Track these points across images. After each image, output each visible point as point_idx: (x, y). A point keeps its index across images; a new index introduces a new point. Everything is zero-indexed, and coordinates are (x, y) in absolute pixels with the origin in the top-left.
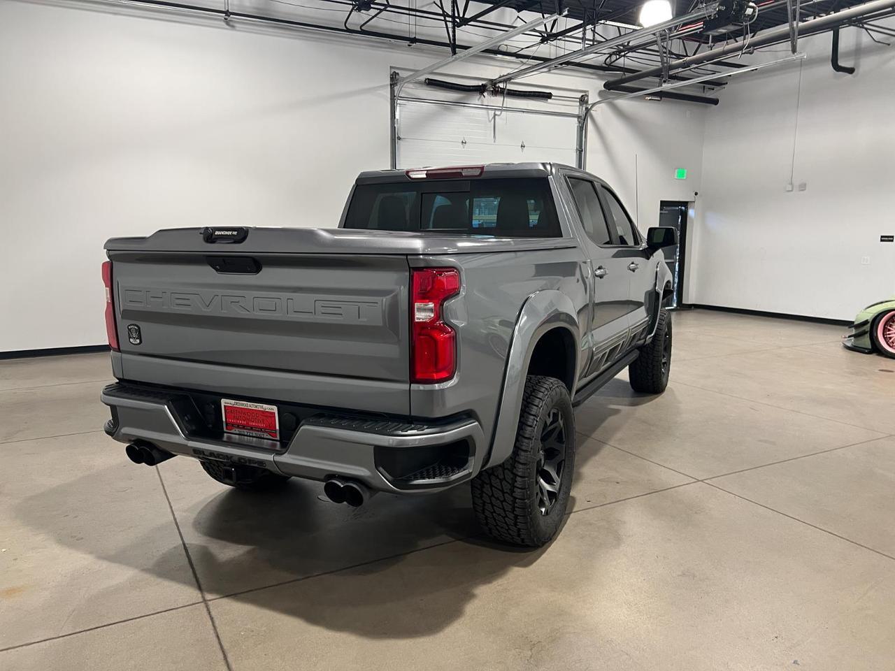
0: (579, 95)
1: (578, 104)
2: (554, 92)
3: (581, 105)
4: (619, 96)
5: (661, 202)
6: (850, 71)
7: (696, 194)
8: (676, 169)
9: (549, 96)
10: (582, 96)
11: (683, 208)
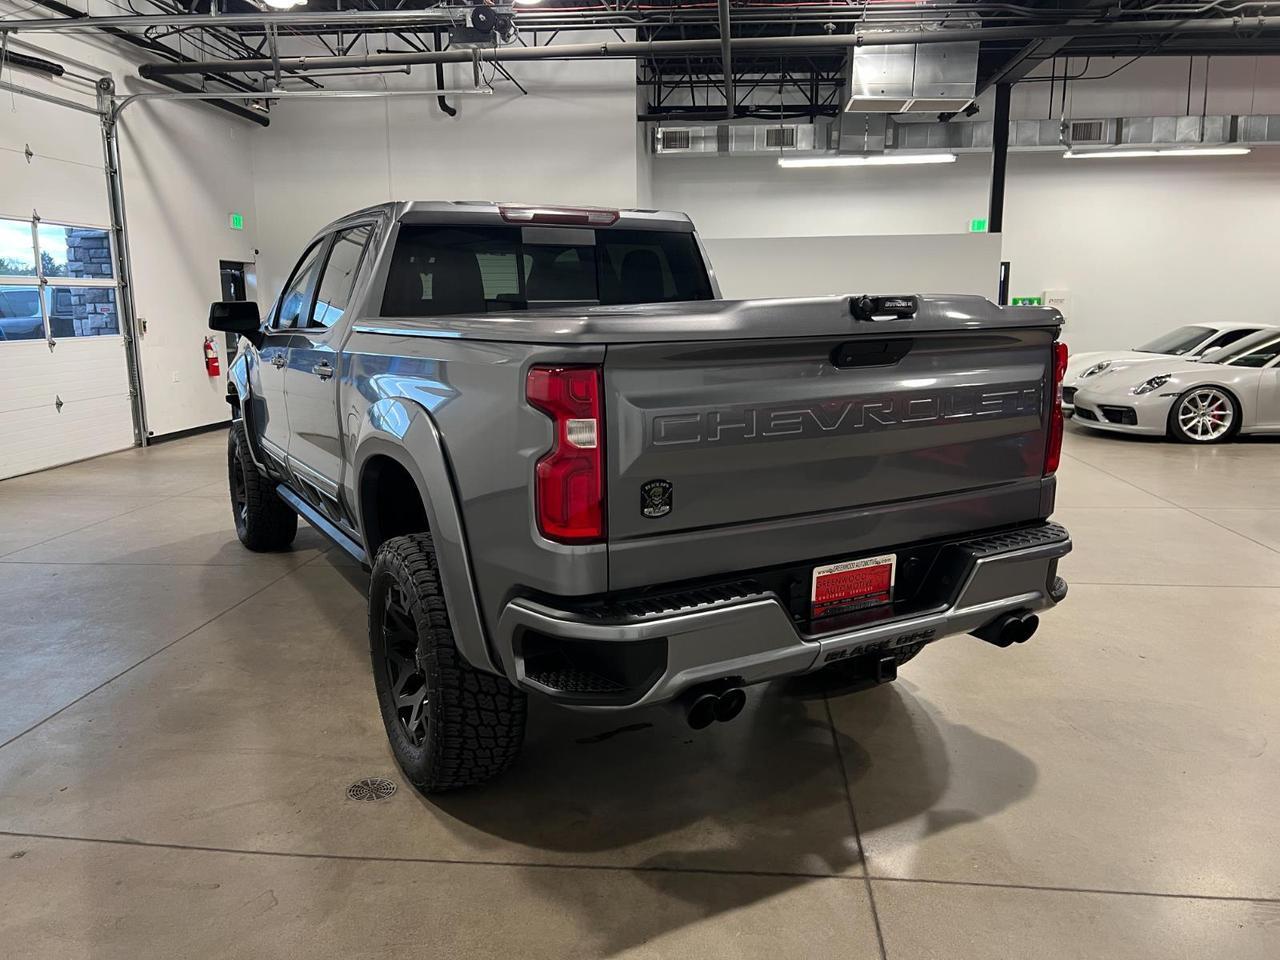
0: (98, 78)
1: (95, 92)
2: (66, 67)
3: (99, 95)
4: (160, 93)
5: (221, 262)
6: (452, 112)
7: (257, 252)
8: (231, 213)
9: (59, 71)
10: (102, 80)
11: (237, 273)
